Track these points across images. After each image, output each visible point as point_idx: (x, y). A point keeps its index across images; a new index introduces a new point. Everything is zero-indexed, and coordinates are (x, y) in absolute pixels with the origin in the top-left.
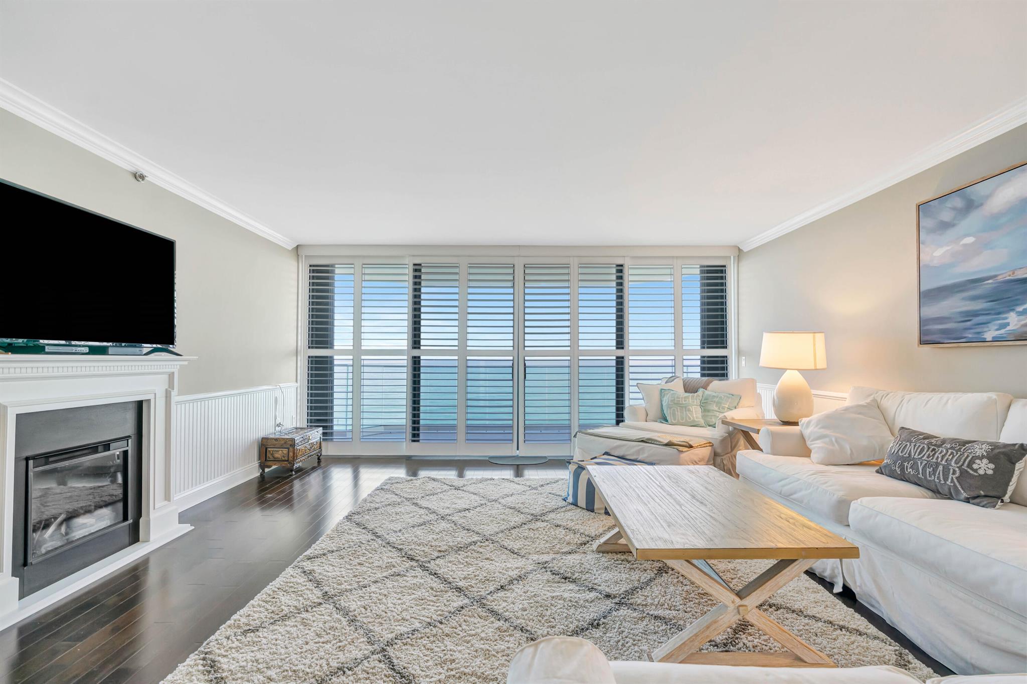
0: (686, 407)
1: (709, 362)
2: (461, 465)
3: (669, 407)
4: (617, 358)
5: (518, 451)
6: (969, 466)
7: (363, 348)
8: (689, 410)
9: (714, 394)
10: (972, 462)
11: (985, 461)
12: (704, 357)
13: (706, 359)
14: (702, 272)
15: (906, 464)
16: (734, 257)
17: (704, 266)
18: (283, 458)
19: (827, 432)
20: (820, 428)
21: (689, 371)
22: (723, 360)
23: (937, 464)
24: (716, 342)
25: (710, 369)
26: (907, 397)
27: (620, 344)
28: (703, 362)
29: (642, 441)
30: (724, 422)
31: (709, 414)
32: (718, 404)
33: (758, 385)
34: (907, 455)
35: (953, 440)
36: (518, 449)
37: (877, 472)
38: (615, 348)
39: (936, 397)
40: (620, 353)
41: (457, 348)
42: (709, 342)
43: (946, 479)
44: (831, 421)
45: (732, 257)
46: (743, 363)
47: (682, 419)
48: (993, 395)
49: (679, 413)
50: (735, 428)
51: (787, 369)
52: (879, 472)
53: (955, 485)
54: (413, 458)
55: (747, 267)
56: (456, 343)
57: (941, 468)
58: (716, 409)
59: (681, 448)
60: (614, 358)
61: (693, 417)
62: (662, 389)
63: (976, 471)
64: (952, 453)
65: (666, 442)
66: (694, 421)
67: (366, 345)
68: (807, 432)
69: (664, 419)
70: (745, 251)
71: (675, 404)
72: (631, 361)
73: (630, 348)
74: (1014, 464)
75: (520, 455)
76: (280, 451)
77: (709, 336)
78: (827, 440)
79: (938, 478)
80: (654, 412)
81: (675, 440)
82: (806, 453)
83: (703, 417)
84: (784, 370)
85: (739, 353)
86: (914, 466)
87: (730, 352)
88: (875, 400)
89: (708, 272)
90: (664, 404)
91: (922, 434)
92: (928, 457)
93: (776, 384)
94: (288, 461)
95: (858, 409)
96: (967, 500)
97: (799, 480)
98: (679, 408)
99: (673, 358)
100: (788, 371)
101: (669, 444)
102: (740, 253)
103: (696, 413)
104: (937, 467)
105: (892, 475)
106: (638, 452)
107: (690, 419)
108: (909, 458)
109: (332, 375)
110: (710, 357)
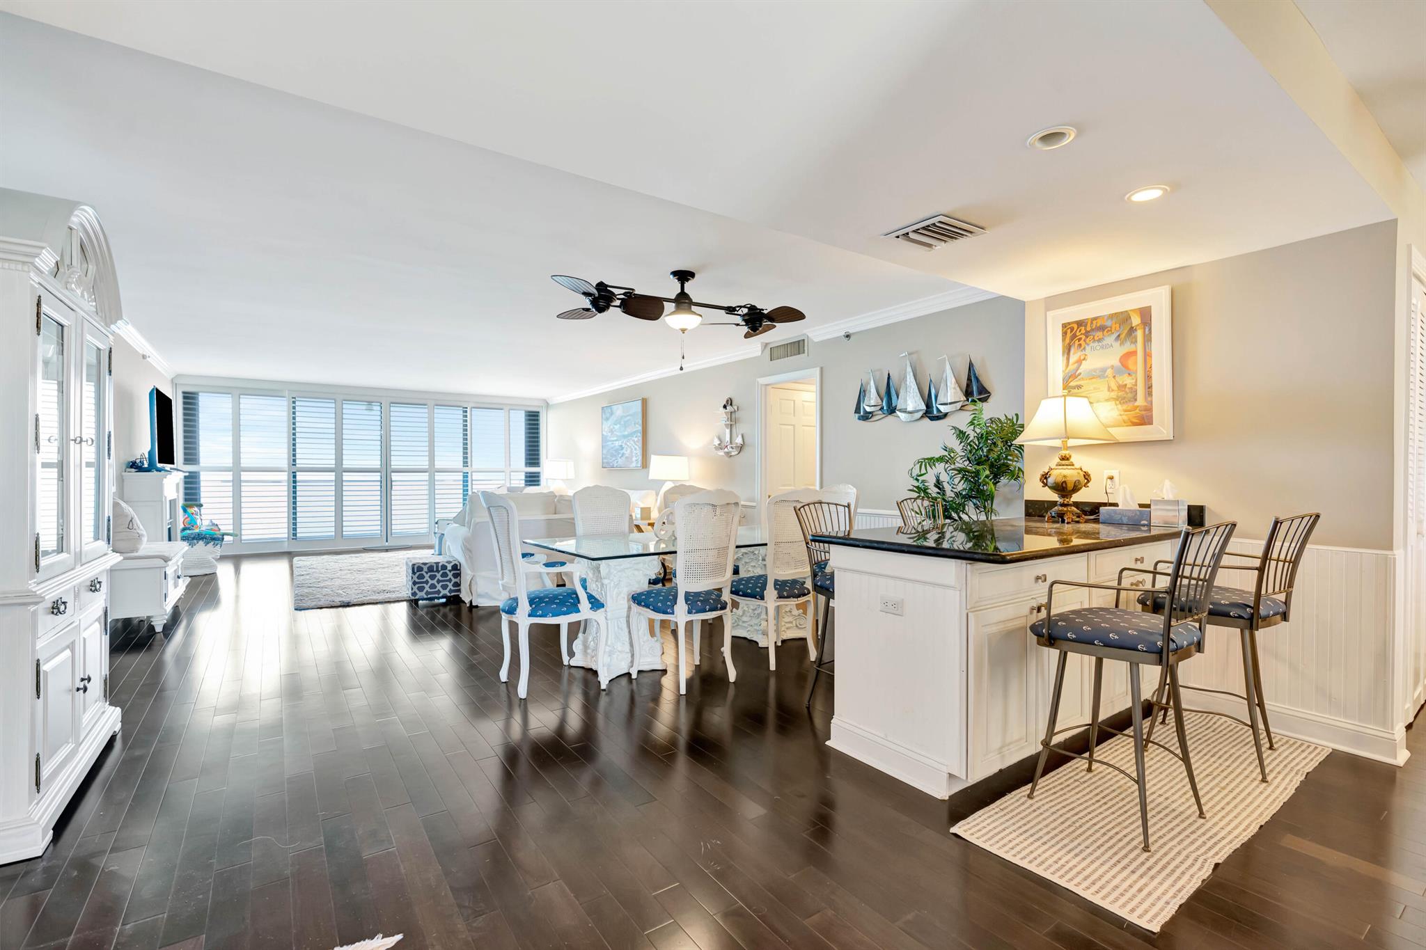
1: (530, 477)
5: (387, 543)
7: (243, 465)
12: (525, 472)
13: (527, 474)
14: (525, 415)
17: (526, 411)
21: (518, 481)
22: (537, 475)
24: (533, 463)
25: (530, 481)
27: (465, 463)
28: (526, 477)
36: (387, 541)
38: (461, 466)
40: (466, 470)
41: (333, 466)
42: (530, 463)
45: (543, 407)
54: (291, 551)
55: (551, 414)
60: (462, 473)
70: (550, 404)
73: (473, 468)
75: (389, 546)
77: (530, 459)
87: (541, 469)
89: (529, 415)
102: (548, 405)
109: (199, 488)
110: (530, 473)
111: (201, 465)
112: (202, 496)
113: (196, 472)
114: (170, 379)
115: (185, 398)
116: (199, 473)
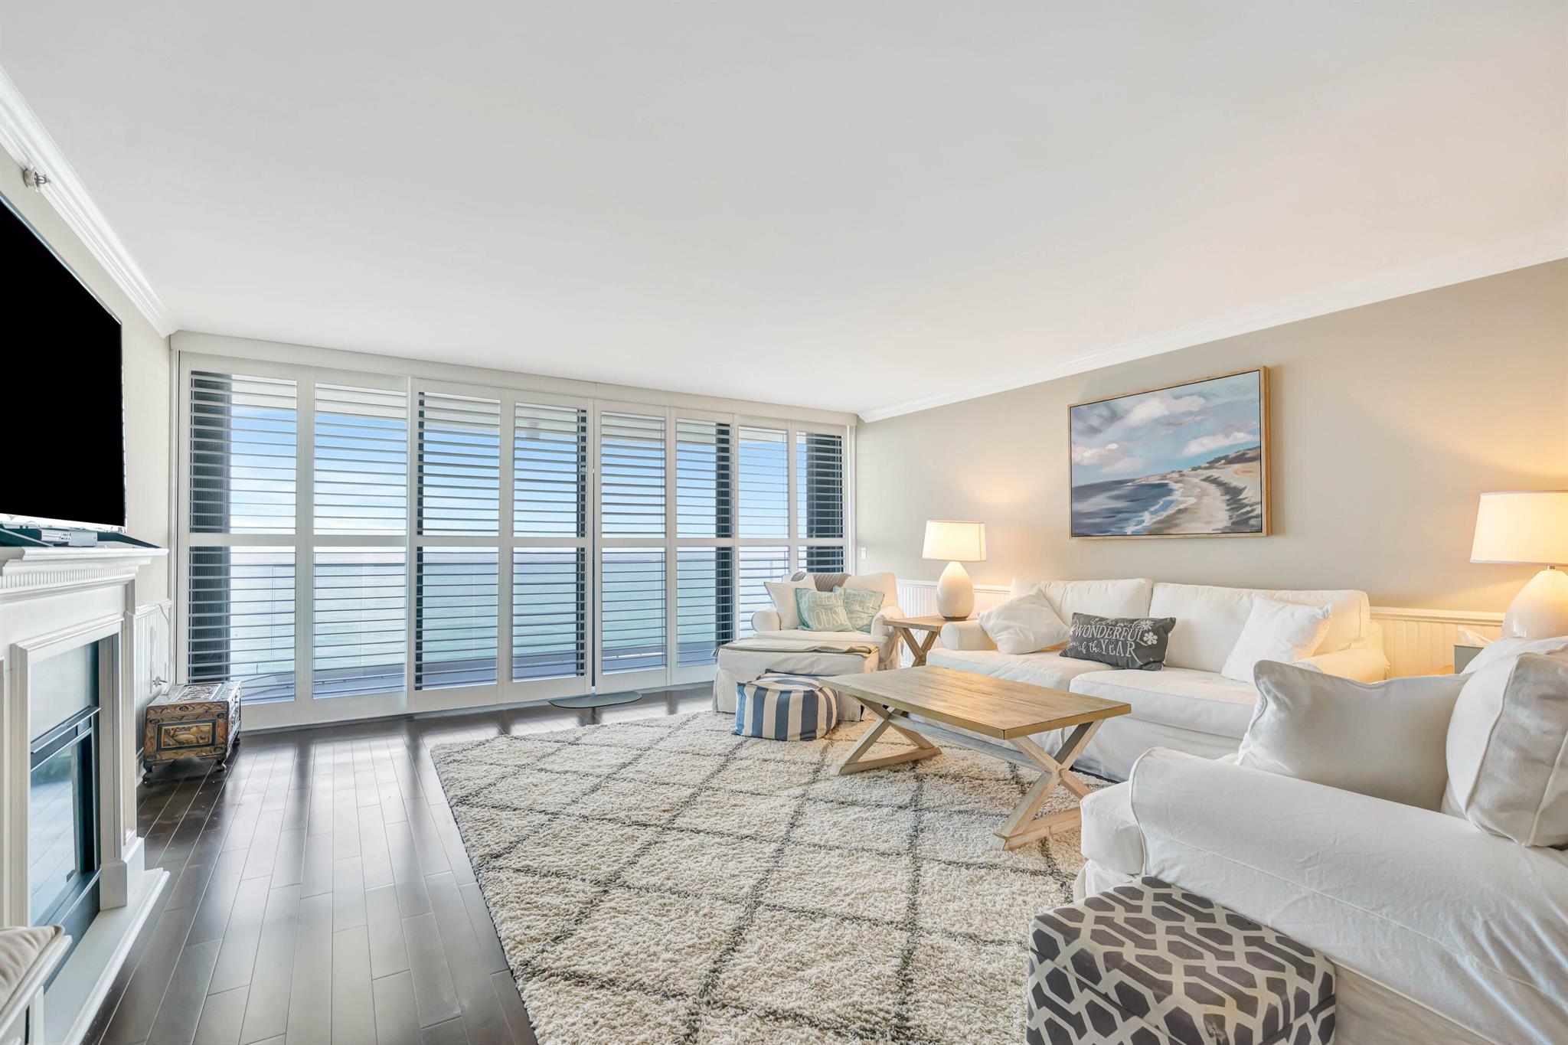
0: (831, 609)
1: (819, 555)
2: (504, 719)
3: (811, 610)
4: (718, 549)
5: (593, 688)
6: (1141, 639)
7: (316, 532)
8: (835, 612)
9: (855, 592)
10: (1142, 636)
11: (1151, 634)
12: (812, 548)
13: (814, 550)
14: (809, 441)
15: (1091, 644)
16: (851, 428)
17: (812, 435)
18: (201, 741)
19: (1011, 623)
20: (1004, 619)
21: (774, 566)
22: (839, 551)
23: (1117, 641)
24: (827, 530)
26: (1068, 585)
29: (815, 651)
30: (886, 623)
31: (855, 616)
32: (861, 603)
33: (898, 581)
34: (1091, 636)
35: (1123, 620)
36: (593, 684)
37: (1061, 655)
38: (714, 536)
39: (1095, 584)
40: (725, 542)
41: (496, 534)
42: (819, 530)
43: (1125, 653)
44: (1009, 612)
45: (848, 427)
46: (863, 555)
47: (829, 623)
48: (1143, 581)
49: (824, 617)
50: (895, 627)
51: (949, 561)
52: (1064, 654)
53: (1132, 656)
54: (416, 718)
55: (866, 440)
56: (495, 526)
57: (1120, 643)
58: (860, 609)
59: (865, 655)
60: (714, 549)
61: (840, 620)
62: (796, 589)
63: (1146, 642)
64: (1126, 630)
65: (846, 648)
66: (842, 625)
67: (322, 526)
68: (989, 626)
69: (804, 624)
70: (866, 422)
71: (817, 605)
72: (742, 556)
73: (740, 536)
74: (1167, 633)
75: (596, 694)
76: (194, 729)
78: (1011, 631)
79: (1119, 653)
80: (790, 617)
81: (854, 646)
82: (989, 645)
83: (850, 619)
84: (947, 562)
85: (857, 543)
86: (1099, 645)
87: (847, 542)
88: (1040, 590)
89: (818, 442)
90: (803, 606)
91: (1097, 617)
92: (1109, 636)
93: (938, 580)
94: (213, 744)
95: (1032, 599)
96: (1141, 668)
97: (1013, 669)
98: (823, 610)
99: (786, 549)
100: (951, 563)
101: (850, 651)
102: (859, 424)
103: (842, 617)
104: (1117, 644)
105: (1078, 656)
106: (812, 664)
107: (837, 622)
108: (1092, 639)
109: (227, 583)
110: (818, 548)
111: (233, 531)
112: (232, 599)
113: (220, 549)
114: (164, 335)
115: (198, 384)
116: (227, 549)
